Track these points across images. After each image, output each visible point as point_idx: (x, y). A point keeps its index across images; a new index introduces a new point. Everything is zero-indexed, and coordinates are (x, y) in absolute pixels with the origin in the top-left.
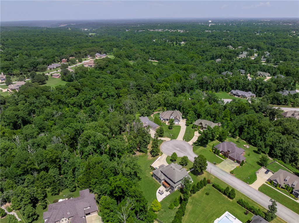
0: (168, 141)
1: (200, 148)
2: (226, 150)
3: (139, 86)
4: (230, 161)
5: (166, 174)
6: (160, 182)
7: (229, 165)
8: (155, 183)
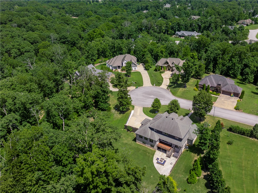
0: (133, 90)
1: (179, 90)
2: (215, 85)
3: (64, 39)
4: (225, 97)
5: (161, 130)
6: (153, 146)
7: (228, 101)
8: (143, 150)
